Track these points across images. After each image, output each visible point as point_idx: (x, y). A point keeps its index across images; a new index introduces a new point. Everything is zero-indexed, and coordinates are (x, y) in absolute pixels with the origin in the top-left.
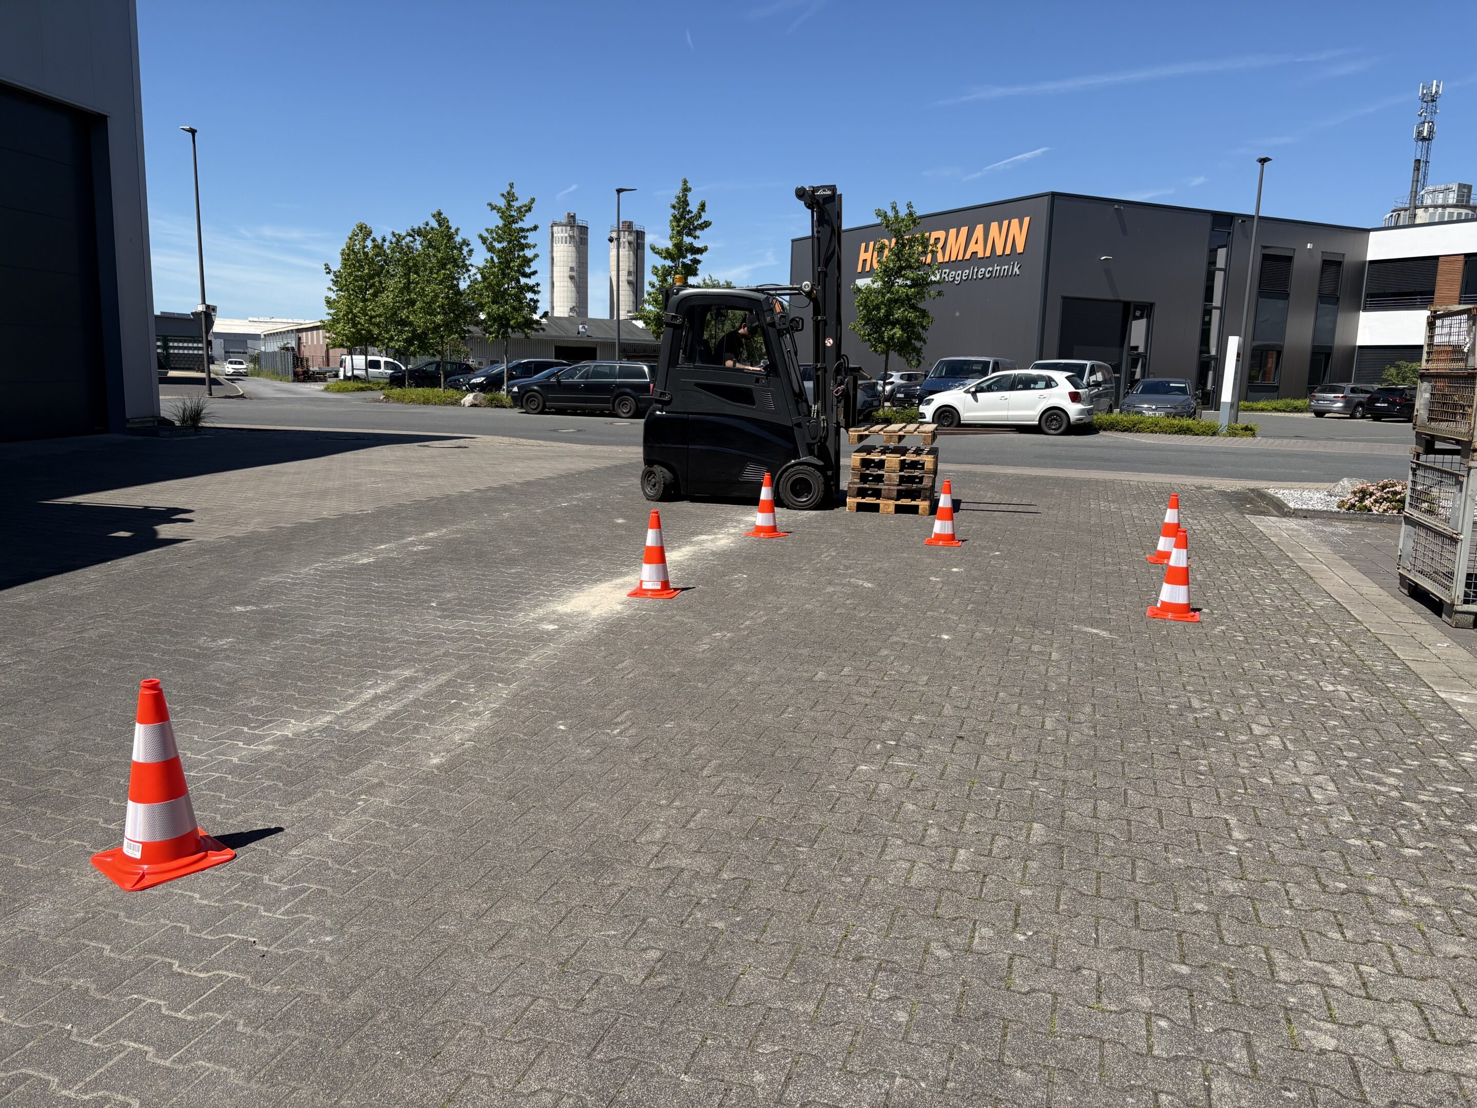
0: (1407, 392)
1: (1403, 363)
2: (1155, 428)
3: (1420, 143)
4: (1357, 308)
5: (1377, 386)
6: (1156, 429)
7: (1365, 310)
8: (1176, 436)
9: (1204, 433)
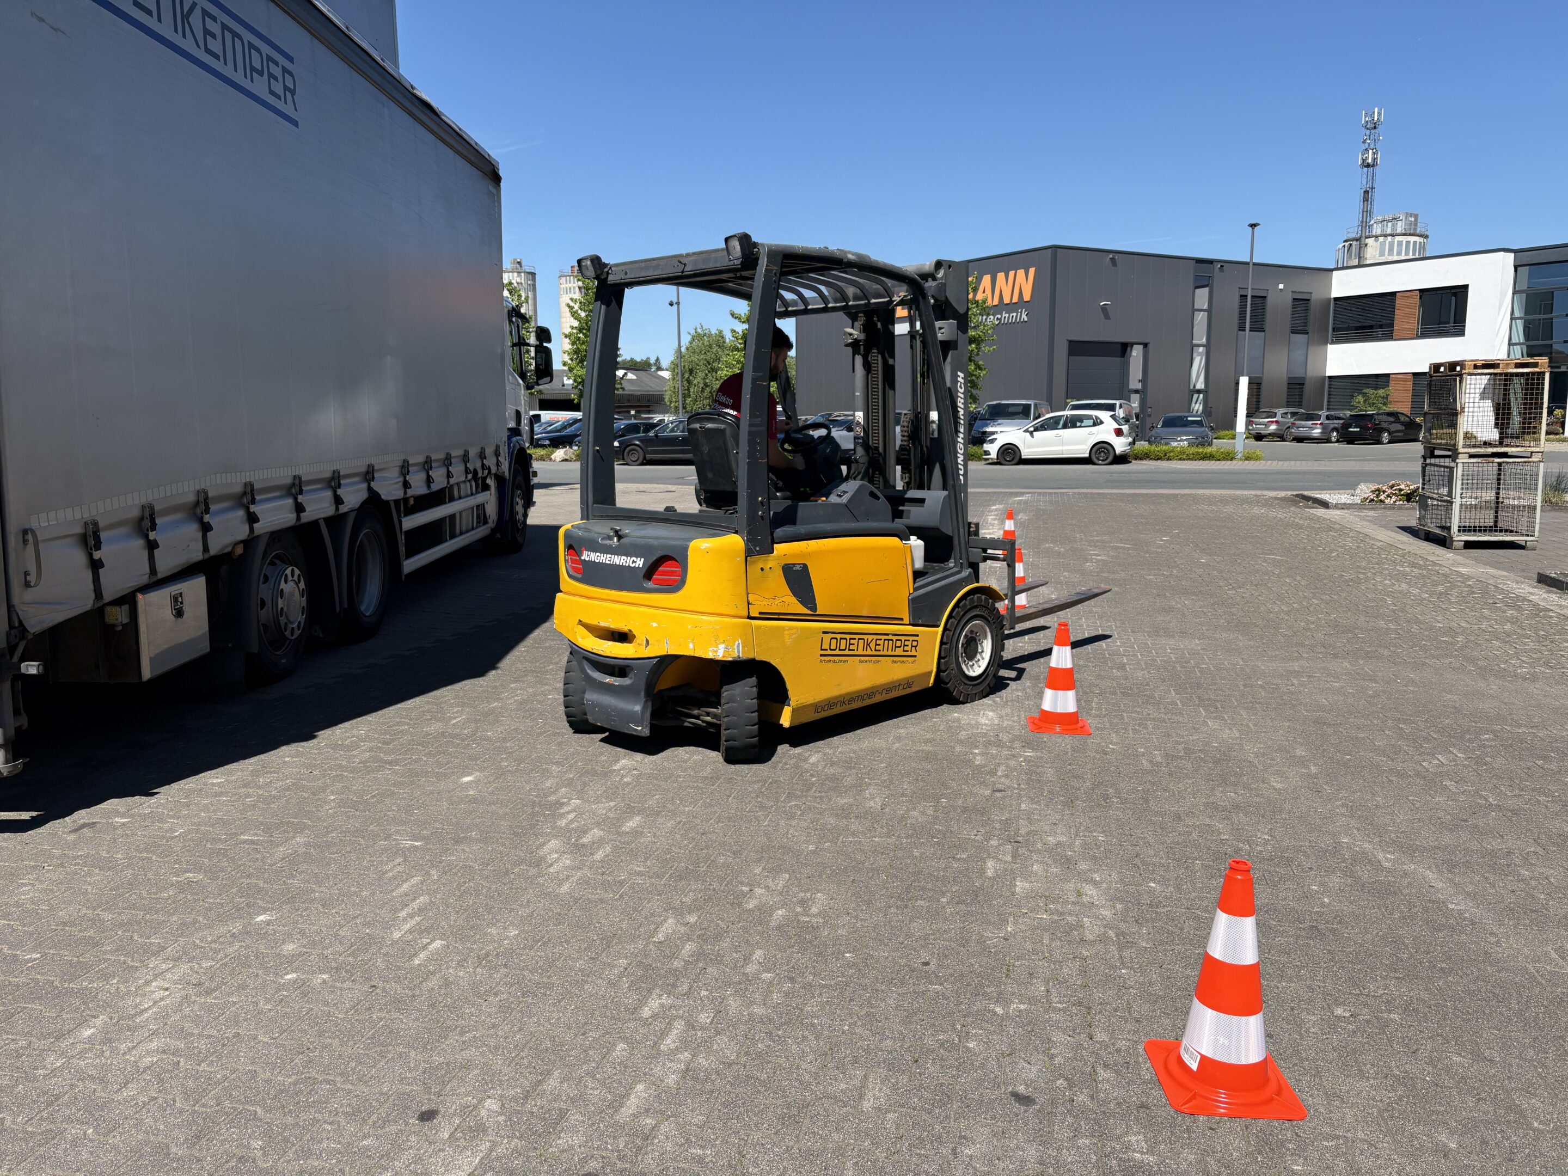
0: (1376, 417)
1: (1370, 391)
2: (1182, 456)
3: (1365, 169)
4: (1326, 342)
5: (1348, 413)
6: (1184, 457)
7: (1333, 343)
8: (1201, 462)
9: (1224, 459)
